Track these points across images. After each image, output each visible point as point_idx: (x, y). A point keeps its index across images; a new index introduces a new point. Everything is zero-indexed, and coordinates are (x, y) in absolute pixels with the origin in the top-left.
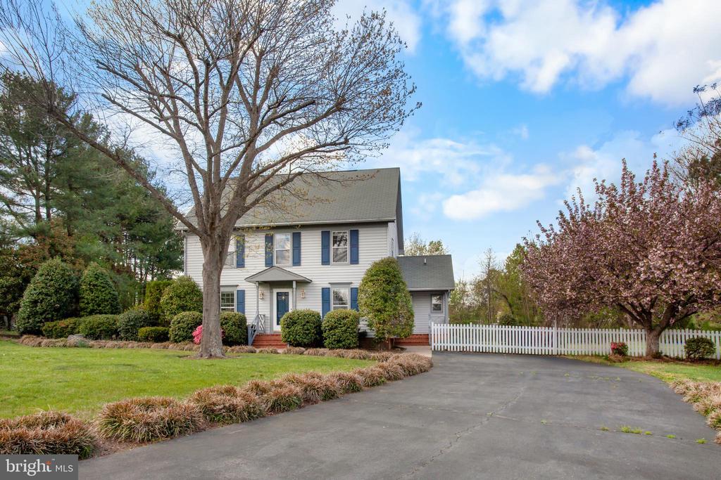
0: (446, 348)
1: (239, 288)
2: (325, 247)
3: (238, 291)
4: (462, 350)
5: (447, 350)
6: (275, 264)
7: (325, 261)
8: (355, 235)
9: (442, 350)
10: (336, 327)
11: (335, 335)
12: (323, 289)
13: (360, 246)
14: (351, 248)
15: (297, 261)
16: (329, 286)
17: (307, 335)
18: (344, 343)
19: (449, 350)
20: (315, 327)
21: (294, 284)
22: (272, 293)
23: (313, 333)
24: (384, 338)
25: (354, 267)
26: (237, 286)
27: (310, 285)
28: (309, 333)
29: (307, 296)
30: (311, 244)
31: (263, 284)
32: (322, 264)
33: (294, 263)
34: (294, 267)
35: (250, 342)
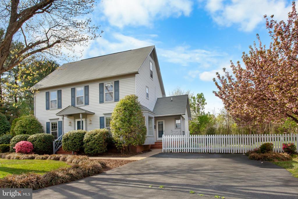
0: (171, 151)
1: (59, 120)
2: (101, 92)
3: (59, 122)
4: (181, 151)
5: (172, 152)
6: (76, 106)
7: (101, 101)
8: (117, 84)
9: (169, 152)
10: (90, 141)
11: (89, 146)
12: (100, 117)
13: (119, 90)
14: (115, 92)
15: (87, 103)
16: (103, 116)
17: (75, 146)
18: (94, 150)
19: (173, 152)
20: (80, 141)
21: (81, 115)
22: (75, 121)
23: (79, 144)
24: (122, 146)
25: (116, 103)
26: (58, 119)
27: (94, 116)
28: (76, 145)
29: (92, 122)
30: (94, 91)
31: (70, 116)
32: (100, 103)
33: (85, 103)
34: (86, 106)
35: (54, 151)
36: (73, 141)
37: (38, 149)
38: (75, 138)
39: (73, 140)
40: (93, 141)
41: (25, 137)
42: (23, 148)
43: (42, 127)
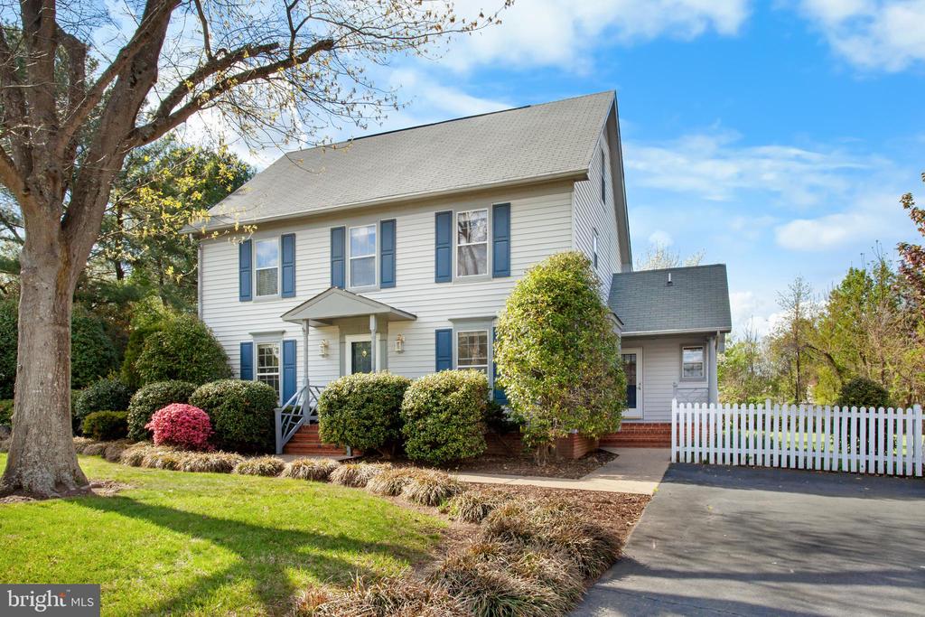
0: (704, 458)
1: (287, 337)
2: (443, 245)
3: (285, 342)
4: (743, 462)
5: (707, 462)
6: (349, 287)
7: (443, 275)
8: (502, 215)
9: (697, 461)
10: (428, 412)
11: (424, 430)
12: (438, 332)
13: (513, 239)
14: (495, 242)
15: (388, 281)
16: (449, 326)
17: (368, 429)
18: (444, 449)
19: (712, 461)
20: (386, 413)
21: (373, 324)
22: (343, 343)
23: (382, 424)
24: (546, 437)
25: (501, 282)
26: (283, 332)
27: (414, 325)
28: (374, 424)
29: (406, 348)
30: (416, 238)
31: (327, 322)
32: (437, 282)
33: (382, 282)
34: (383, 291)
35: (280, 441)
36: (364, 412)
37: (228, 432)
38: (369, 400)
39: (363, 406)
40: (443, 416)
41: (177, 391)
42: (178, 428)
43: (225, 358)
